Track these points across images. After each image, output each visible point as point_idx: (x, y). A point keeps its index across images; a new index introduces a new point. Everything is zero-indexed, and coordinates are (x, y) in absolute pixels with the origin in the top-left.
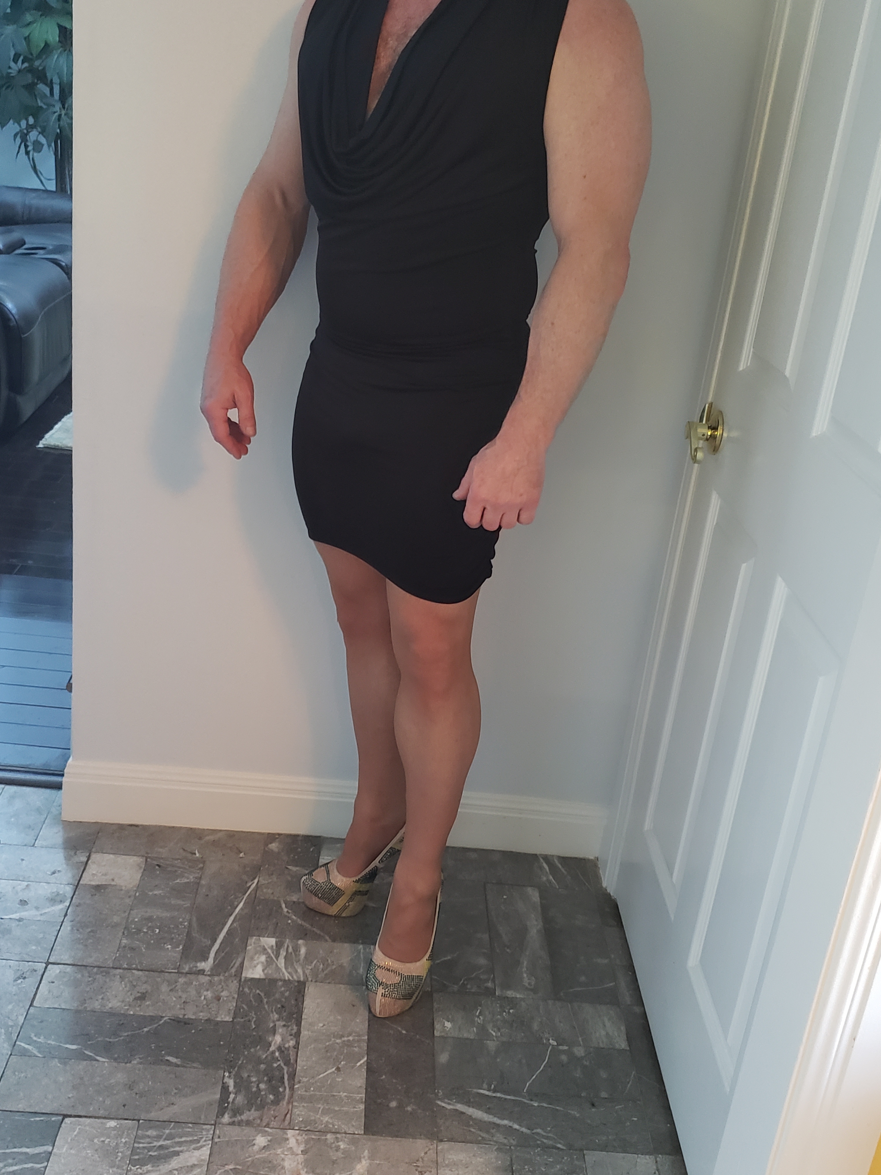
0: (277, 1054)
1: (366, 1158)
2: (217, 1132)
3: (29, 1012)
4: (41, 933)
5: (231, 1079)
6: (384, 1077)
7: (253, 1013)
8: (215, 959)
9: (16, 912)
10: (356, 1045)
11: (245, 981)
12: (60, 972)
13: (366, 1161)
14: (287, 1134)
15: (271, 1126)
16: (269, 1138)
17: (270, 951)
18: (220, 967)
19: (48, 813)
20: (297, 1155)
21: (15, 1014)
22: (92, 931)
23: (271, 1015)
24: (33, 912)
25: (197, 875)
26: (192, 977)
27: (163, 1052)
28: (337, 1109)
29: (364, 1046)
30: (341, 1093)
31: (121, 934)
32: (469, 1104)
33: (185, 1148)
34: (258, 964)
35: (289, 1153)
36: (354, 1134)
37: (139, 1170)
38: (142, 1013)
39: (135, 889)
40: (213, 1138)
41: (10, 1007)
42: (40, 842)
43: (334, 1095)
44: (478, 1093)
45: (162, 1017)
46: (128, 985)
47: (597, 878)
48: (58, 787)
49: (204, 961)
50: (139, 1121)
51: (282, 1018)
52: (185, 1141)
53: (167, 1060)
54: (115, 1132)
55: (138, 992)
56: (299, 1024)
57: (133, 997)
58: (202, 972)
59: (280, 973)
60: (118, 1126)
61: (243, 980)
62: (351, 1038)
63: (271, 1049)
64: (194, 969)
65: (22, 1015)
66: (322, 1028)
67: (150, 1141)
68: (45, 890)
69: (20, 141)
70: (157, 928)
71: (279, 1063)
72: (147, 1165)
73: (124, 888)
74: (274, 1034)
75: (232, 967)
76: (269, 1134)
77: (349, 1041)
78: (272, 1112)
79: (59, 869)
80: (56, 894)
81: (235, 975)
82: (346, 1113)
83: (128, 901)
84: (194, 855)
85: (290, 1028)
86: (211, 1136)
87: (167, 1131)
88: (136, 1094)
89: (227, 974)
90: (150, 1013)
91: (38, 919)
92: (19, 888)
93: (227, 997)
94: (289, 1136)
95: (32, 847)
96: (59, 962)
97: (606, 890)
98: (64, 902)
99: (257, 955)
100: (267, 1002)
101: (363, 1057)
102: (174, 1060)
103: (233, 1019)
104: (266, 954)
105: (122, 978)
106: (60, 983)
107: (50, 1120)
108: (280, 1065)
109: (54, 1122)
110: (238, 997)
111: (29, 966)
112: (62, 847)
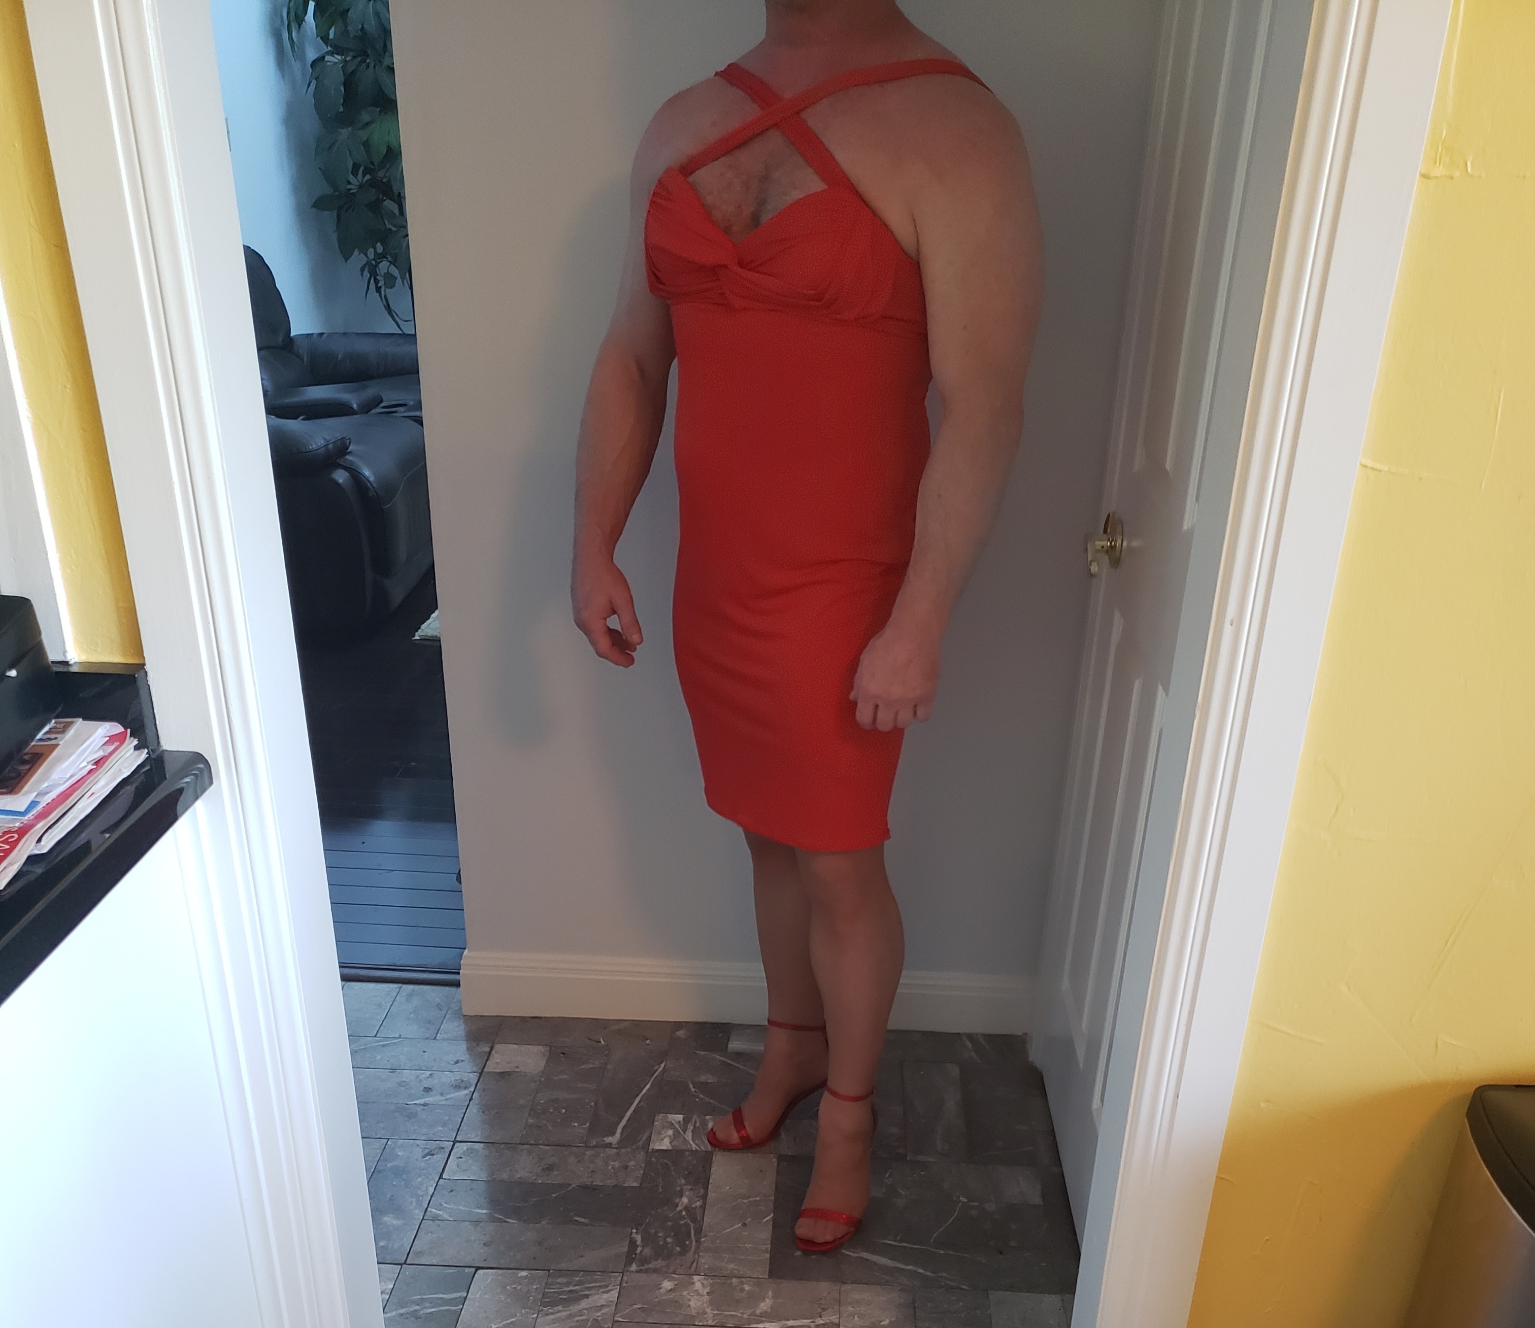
0: (684, 1213)
1: (770, 1297)
2: (625, 1278)
3: (439, 1183)
4: (447, 1116)
5: (638, 1234)
7: (661, 1179)
8: (622, 1134)
9: (420, 1098)
10: (762, 1204)
11: (652, 1153)
12: (468, 1149)
13: (770, 1299)
14: (693, 1279)
15: (677, 1273)
17: (677, 1126)
18: (627, 1140)
19: (448, 1010)
20: (702, 1296)
21: (425, 1185)
22: (497, 1113)
23: (678, 1181)
24: (439, 1098)
25: (602, 1061)
26: (599, 1150)
27: (572, 1214)
28: (742, 1257)
29: (771, 1205)
30: (747, 1245)
31: (527, 1114)
32: (875, 1253)
33: (594, 1292)
34: (665, 1137)
35: (695, 1294)
36: (759, 1278)
37: (550, 1310)
38: (550, 1182)
39: (540, 1074)
40: (621, 1283)
41: (420, 1179)
42: (441, 1036)
43: (739, 1247)
44: (885, 1243)
45: (570, 1185)
46: (536, 1158)
47: (1024, 1052)
48: (457, 984)
49: (612, 1136)
50: (549, 1271)
51: (689, 1182)
52: (594, 1286)
53: (576, 1220)
54: (527, 1280)
55: (546, 1164)
56: (706, 1187)
57: (540, 1168)
58: (609, 1145)
59: (687, 1145)
60: (529, 1275)
61: (650, 1151)
62: (758, 1199)
63: (678, 1209)
64: (602, 1143)
65: (432, 1186)
66: (729, 1191)
67: (560, 1287)
68: (449, 1078)
70: (563, 1109)
71: (685, 1221)
72: (558, 1306)
73: (528, 1074)
74: (681, 1197)
75: (639, 1141)
76: (675, 1279)
77: (755, 1201)
78: (679, 1261)
79: (462, 1059)
80: (460, 1081)
81: (642, 1147)
82: (752, 1260)
83: (533, 1085)
84: (600, 1044)
85: (697, 1191)
86: (619, 1283)
87: (577, 1279)
88: (546, 1249)
89: (634, 1147)
90: (559, 1180)
91: (444, 1103)
92: (423, 1077)
93: (634, 1166)
94: (694, 1281)
95: (434, 1040)
96: (466, 1140)
97: (1032, 1063)
98: (468, 1088)
99: (664, 1130)
100: (674, 1169)
101: (769, 1215)
102: (582, 1220)
103: (641, 1185)
104: (673, 1129)
105: (530, 1152)
106: (469, 1158)
107: (464, 1271)
108: (686, 1222)
109: (467, 1273)
110: (645, 1166)
111: (436, 1144)
112: (464, 1039)
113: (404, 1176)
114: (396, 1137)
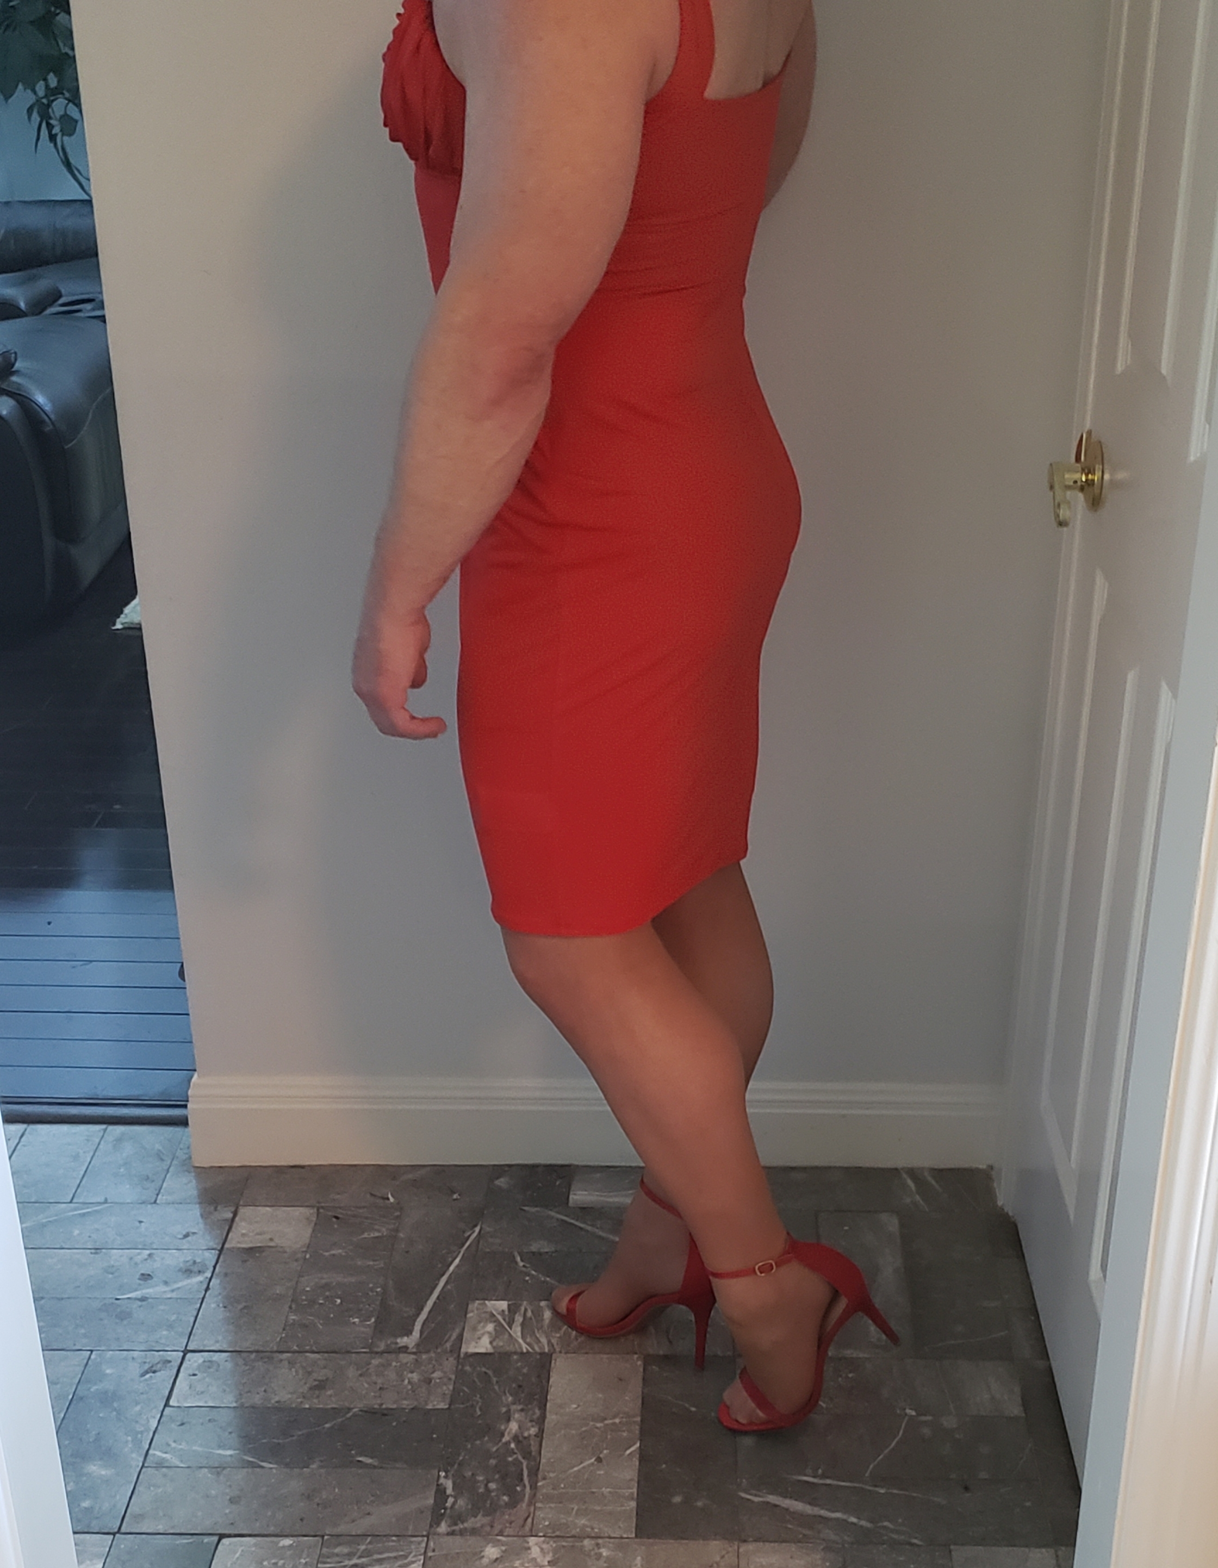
0: (513, 1445)
1: (639, 1565)
2: (431, 1544)
3: (164, 1413)
4: (174, 1314)
5: (449, 1479)
6: (664, 1466)
7: (478, 1396)
8: (421, 1332)
9: (136, 1290)
10: (624, 1429)
11: (464, 1358)
12: (204, 1361)
14: (528, 1543)
15: (506, 1534)
16: (504, 1548)
17: (500, 1318)
18: (430, 1340)
19: (173, 1159)
21: (145, 1417)
22: (245, 1307)
23: (504, 1398)
24: (163, 1288)
25: (392, 1226)
26: (390, 1357)
27: (353, 1452)
28: (598, 1508)
29: (637, 1429)
30: (604, 1489)
31: (286, 1308)
32: (785, 1495)
34: (483, 1334)
35: (531, 1565)
36: (622, 1538)
38: (321, 1406)
39: (304, 1249)
40: (425, 1552)
41: (138, 1408)
42: (164, 1197)
43: (593, 1493)
44: (799, 1481)
45: (349, 1409)
46: (301, 1372)
47: (990, 1193)
48: (184, 1123)
49: (408, 1337)
50: (323, 1537)
51: (519, 1400)
52: (389, 1558)
53: (359, 1461)
54: (291, 1552)
55: (315, 1380)
56: (543, 1407)
57: (308, 1386)
58: (404, 1349)
59: (514, 1345)
60: (295, 1544)
61: (462, 1355)
62: (617, 1421)
63: (504, 1440)
64: (393, 1346)
65: (154, 1417)
66: (576, 1411)
67: (340, 1560)
68: (175, 1259)
69: (39, 119)
70: (338, 1298)
71: (515, 1456)
73: (287, 1249)
74: (509, 1420)
75: (446, 1342)
76: (503, 1544)
77: (614, 1424)
78: (507, 1517)
79: (195, 1230)
80: (192, 1262)
81: (451, 1351)
82: (610, 1513)
83: (295, 1266)
84: (387, 1201)
85: (531, 1412)
86: (423, 1551)
87: (363, 1547)
88: (318, 1504)
89: (439, 1350)
90: (334, 1404)
91: (169, 1296)
92: (138, 1259)
93: (439, 1379)
94: (531, 1544)
95: (154, 1205)
96: (201, 1348)
97: (1003, 1209)
98: (204, 1272)
99: (482, 1324)
100: (497, 1382)
101: (635, 1444)
102: (368, 1461)
103: (450, 1405)
104: (495, 1322)
105: (291, 1363)
106: (205, 1375)
107: (202, 1541)
108: (516, 1459)
109: (207, 1543)
110: (456, 1377)
111: (159, 1356)
112: (197, 1200)
113: (115, 1405)
114: (103, 1348)
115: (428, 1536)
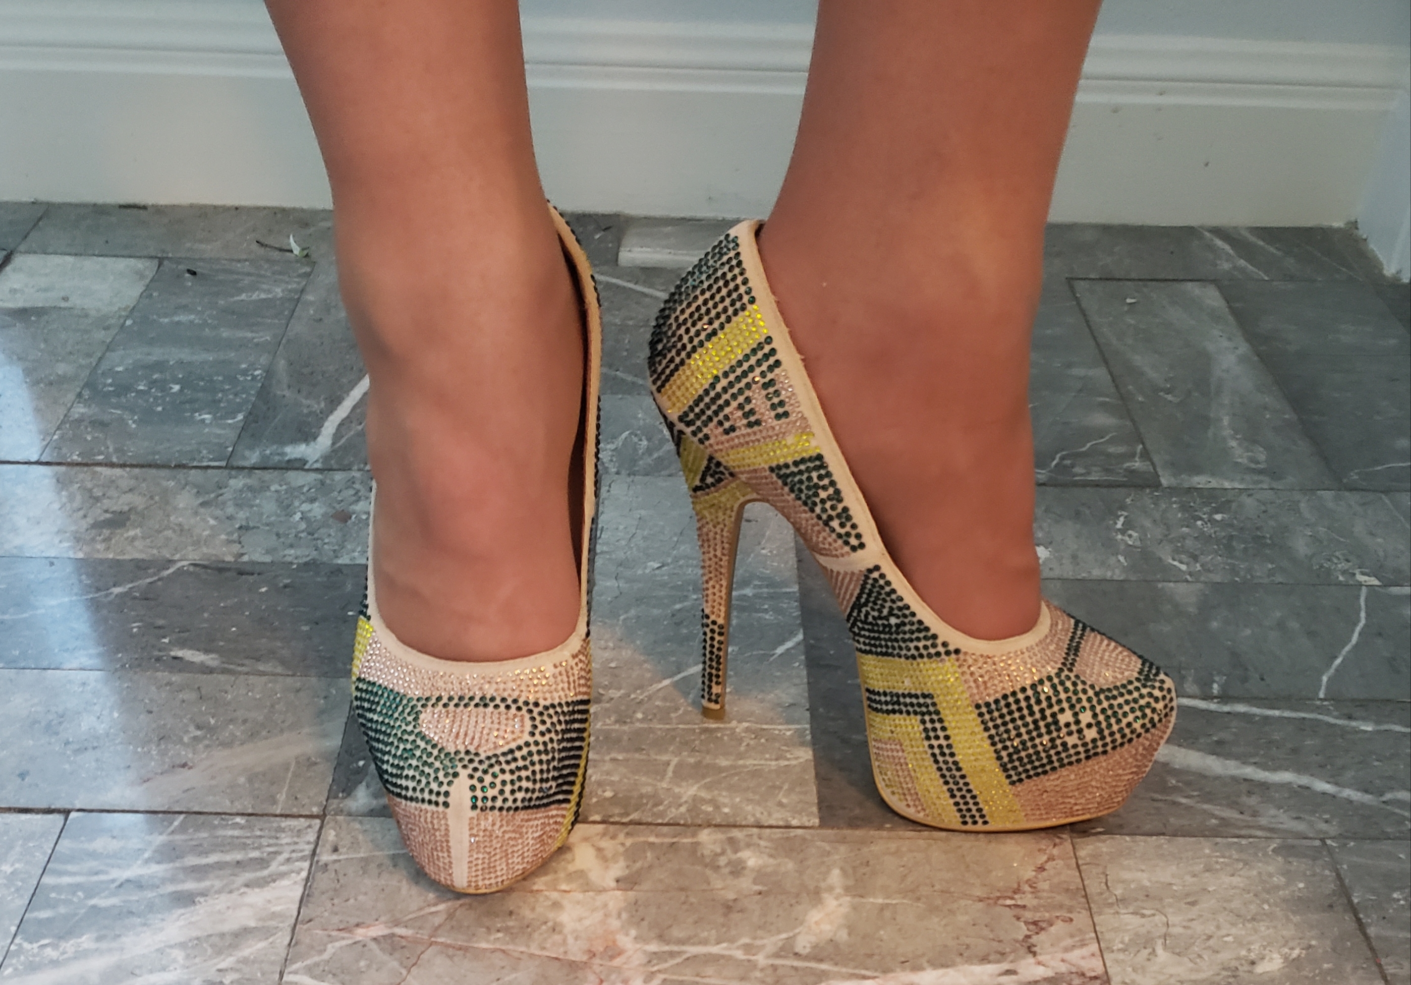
1: (839, 890)
2: (331, 835)
8: (337, 436)
10: (766, 607)
13: (837, 898)
18: (351, 452)
20: (602, 891)
25: (293, 287)
26: (267, 475)
27: (166, 640)
28: (723, 762)
29: (793, 609)
33: (218, 884)
35: (573, 886)
36: (788, 827)
37: (48, 953)
38: (111, 556)
39: (123, 313)
40: (314, 853)
45: (171, 562)
46: (79, 498)
49: (308, 444)
50: (68, 815)
52: (220, 866)
53: (175, 658)
55: (106, 511)
57: (90, 520)
58: (299, 465)
64: (277, 458)
67: (100, 868)
70: (177, 383)
72: (79, 937)
73: (93, 313)
82: (756, 773)
83: (103, 335)
84: (288, 255)
86: (308, 850)
87: (162, 841)
90: (135, 551)
105: (63, 483)
115: (322, 817)
